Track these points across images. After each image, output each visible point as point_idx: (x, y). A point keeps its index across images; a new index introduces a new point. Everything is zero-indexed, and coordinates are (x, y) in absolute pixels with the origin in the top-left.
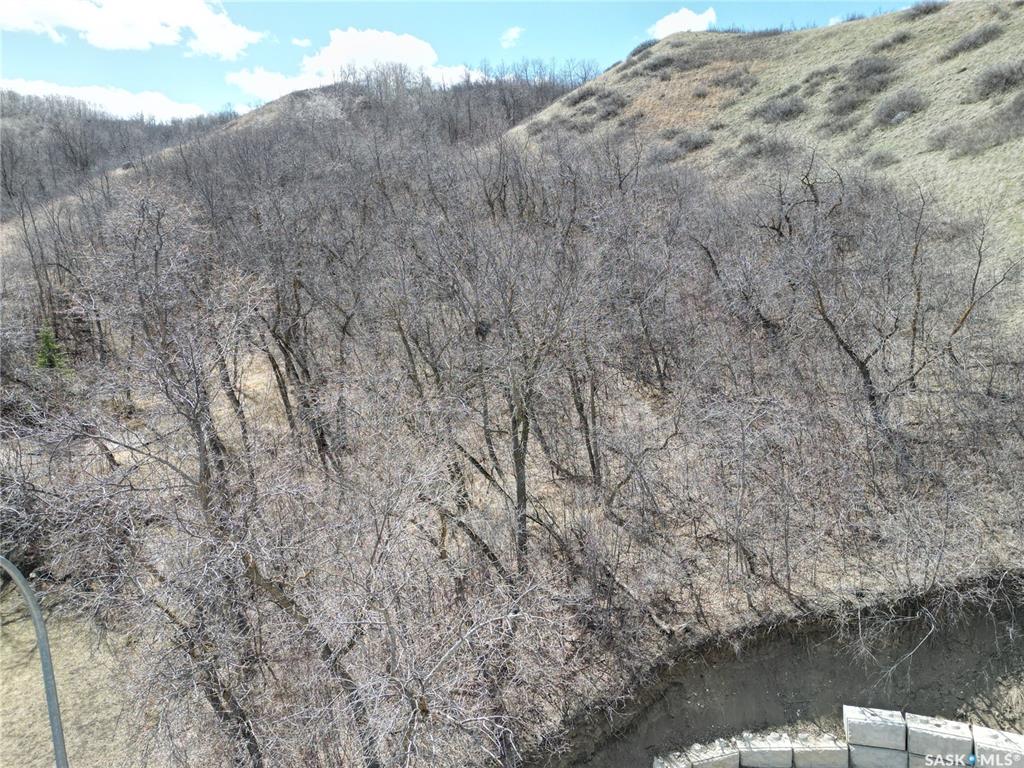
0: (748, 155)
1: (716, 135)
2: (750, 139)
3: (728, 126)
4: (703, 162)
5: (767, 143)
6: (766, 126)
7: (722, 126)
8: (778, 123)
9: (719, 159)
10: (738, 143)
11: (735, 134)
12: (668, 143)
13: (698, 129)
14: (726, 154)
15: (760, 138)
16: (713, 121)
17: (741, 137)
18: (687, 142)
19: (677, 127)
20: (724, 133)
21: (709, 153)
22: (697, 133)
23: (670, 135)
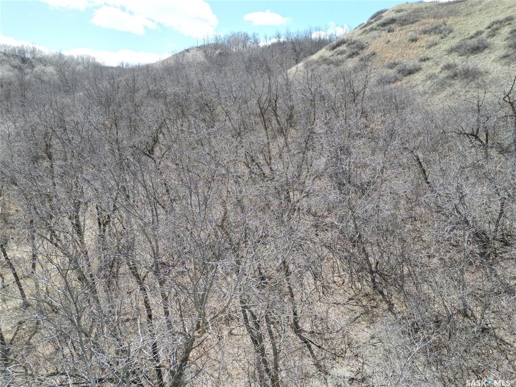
0: (447, 77)
1: (424, 65)
2: (448, 67)
3: (432, 58)
4: (414, 83)
5: (461, 69)
6: (459, 58)
7: (428, 59)
8: (469, 56)
9: (426, 81)
10: (440, 70)
11: (437, 64)
12: (390, 71)
13: (412, 61)
14: (431, 77)
15: (456, 66)
16: (421, 56)
17: (442, 65)
18: (403, 70)
19: (397, 60)
20: (430, 63)
21: (418, 77)
22: (410, 65)
23: (392, 66)
